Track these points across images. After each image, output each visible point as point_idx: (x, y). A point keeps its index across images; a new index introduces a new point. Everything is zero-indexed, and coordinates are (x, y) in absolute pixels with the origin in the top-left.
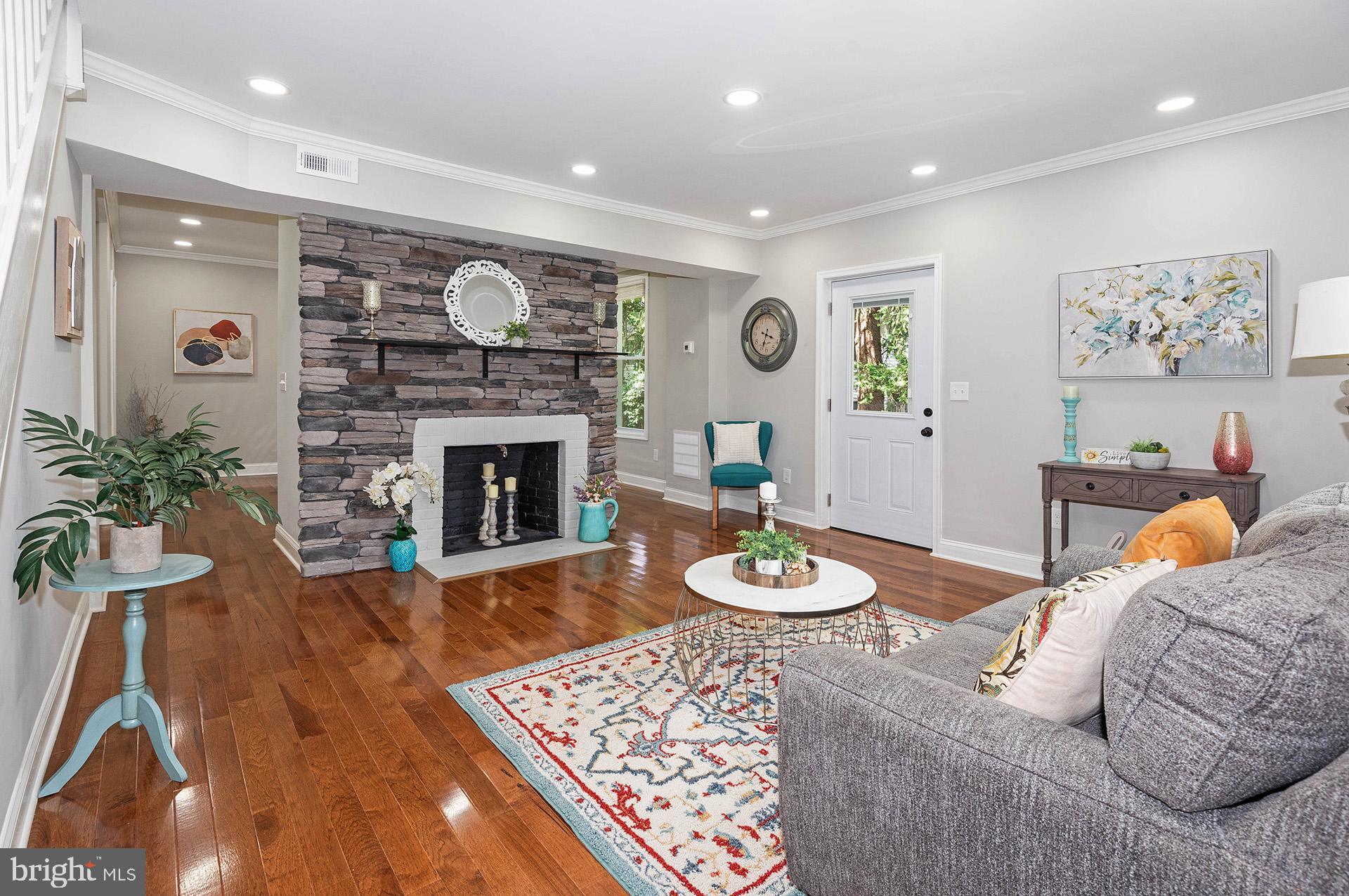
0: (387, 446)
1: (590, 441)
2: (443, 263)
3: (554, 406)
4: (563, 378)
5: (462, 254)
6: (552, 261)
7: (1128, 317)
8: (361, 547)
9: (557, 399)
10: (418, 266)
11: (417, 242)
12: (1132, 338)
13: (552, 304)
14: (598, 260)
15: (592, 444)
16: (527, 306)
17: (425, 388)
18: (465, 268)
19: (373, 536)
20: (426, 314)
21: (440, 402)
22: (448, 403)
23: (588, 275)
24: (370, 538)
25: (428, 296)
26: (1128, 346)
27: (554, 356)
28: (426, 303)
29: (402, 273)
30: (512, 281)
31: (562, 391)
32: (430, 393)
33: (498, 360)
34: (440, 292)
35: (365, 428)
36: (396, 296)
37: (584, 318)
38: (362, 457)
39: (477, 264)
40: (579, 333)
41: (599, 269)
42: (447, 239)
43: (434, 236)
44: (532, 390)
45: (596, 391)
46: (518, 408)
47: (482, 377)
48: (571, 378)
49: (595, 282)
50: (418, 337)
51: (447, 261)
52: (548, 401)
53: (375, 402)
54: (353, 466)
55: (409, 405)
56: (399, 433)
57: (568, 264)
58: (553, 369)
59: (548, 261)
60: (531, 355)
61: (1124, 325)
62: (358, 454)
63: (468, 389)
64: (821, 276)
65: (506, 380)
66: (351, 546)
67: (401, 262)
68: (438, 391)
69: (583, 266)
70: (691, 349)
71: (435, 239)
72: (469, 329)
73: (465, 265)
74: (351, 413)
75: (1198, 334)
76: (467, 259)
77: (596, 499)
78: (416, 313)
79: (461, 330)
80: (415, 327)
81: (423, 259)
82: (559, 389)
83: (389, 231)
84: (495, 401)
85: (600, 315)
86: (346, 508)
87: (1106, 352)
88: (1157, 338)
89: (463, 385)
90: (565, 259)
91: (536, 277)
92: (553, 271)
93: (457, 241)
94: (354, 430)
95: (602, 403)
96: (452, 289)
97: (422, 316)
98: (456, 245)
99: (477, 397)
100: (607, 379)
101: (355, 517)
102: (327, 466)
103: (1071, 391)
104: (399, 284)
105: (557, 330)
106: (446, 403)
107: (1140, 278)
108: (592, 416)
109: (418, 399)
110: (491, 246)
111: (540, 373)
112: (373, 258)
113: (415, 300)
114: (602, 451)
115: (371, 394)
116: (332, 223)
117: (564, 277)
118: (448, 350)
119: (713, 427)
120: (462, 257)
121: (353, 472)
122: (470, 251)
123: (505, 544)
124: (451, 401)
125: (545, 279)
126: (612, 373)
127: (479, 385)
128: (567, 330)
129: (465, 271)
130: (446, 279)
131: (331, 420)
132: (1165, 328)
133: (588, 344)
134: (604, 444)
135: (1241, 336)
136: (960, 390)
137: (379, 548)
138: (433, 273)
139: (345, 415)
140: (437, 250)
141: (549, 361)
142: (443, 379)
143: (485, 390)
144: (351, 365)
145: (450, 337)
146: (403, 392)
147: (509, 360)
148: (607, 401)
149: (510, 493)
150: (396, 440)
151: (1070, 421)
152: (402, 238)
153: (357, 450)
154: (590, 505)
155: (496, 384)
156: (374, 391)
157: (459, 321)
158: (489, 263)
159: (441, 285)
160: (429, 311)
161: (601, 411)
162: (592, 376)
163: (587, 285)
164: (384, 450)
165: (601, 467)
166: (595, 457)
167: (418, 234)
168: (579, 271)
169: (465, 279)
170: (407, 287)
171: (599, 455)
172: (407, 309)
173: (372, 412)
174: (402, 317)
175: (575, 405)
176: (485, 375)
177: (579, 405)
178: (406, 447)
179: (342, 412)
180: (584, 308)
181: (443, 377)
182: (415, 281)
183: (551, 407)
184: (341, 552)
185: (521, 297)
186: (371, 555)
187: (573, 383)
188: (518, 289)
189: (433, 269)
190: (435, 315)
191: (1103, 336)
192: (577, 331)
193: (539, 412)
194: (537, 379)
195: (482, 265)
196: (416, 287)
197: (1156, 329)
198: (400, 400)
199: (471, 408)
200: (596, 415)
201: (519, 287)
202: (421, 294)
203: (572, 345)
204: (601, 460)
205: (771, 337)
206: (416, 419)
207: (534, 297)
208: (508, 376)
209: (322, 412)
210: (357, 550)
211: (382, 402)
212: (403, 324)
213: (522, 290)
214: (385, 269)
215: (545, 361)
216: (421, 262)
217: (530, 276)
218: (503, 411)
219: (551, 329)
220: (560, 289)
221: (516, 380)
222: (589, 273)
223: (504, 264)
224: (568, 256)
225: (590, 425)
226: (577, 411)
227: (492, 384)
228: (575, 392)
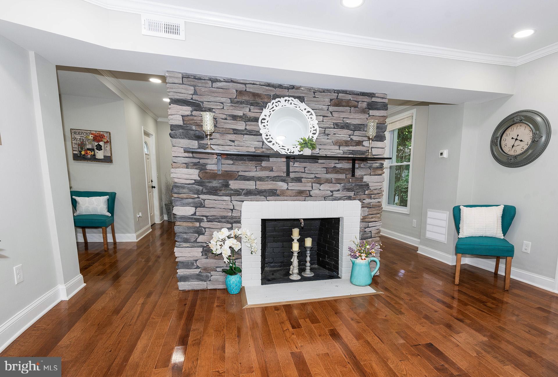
0: (225, 217)
1: (362, 218)
2: (259, 101)
3: (336, 194)
4: (342, 176)
5: (272, 94)
6: (337, 96)
8: (212, 276)
9: (339, 190)
10: (242, 103)
11: (241, 87)
13: (337, 126)
14: (373, 94)
15: (364, 220)
16: (317, 127)
17: (248, 182)
18: (273, 103)
19: (218, 269)
20: (248, 135)
21: (258, 191)
22: (263, 192)
23: (365, 105)
24: (216, 271)
25: (249, 123)
27: (337, 161)
28: (248, 127)
29: (231, 108)
30: (306, 111)
31: (342, 185)
32: (250, 185)
33: (297, 164)
34: (256, 120)
35: (211, 206)
36: (228, 123)
37: (360, 135)
38: (210, 223)
39: (282, 100)
40: (356, 146)
41: (374, 99)
42: (262, 84)
43: (252, 82)
44: (321, 184)
45: (368, 185)
46: (311, 196)
47: (286, 176)
48: (349, 176)
49: (370, 109)
51: (262, 99)
52: (332, 192)
53: (216, 190)
54: (205, 228)
55: (238, 193)
56: (232, 210)
57: (349, 97)
58: (335, 170)
59: (334, 96)
60: (320, 161)
62: (208, 221)
63: (275, 184)
65: (302, 178)
66: (205, 274)
67: (231, 101)
68: (257, 184)
69: (360, 98)
70: (445, 155)
71: (253, 84)
72: (275, 143)
73: (274, 101)
74: (202, 197)
76: (276, 97)
77: (363, 258)
78: (241, 134)
79: (270, 145)
80: (240, 144)
81: (245, 98)
82: (340, 184)
83: (222, 80)
84: (294, 191)
85: (372, 132)
86: (202, 252)
89: (273, 181)
90: (347, 94)
91: (325, 108)
92: (338, 103)
93: (269, 85)
94: (204, 207)
95: (372, 193)
96: (264, 117)
97: (245, 136)
98: (267, 88)
99: (283, 188)
100: (376, 176)
101: (207, 258)
102: (189, 228)
104: (230, 115)
105: (339, 143)
106: (262, 192)
108: (364, 201)
109: (244, 189)
110: (293, 87)
111: (326, 173)
112: (212, 99)
113: (241, 126)
114: (371, 224)
115: (214, 185)
116: (185, 77)
117: (346, 106)
118: (262, 158)
119: (460, 210)
120: (272, 96)
121: (205, 232)
122: (278, 91)
124: (265, 191)
125: (331, 109)
126: (380, 172)
127: (283, 181)
128: (347, 143)
129: (274, 105)
130: (261, 111)
131: (190, 200)
133: (363, 153)
134: (372, 220)
137: (222, 277)
138: (252, 107)
139: (198, 197)
140: (255, 91)
141: (333, 165)
142: (260, 177)
143: (288, 184)
144: (201, 167)
145: (264, 150)
146: (234, 185)
147: (304, 164)
148: (376, 192)
149: (308, 248)
150: (230, 214)
152: (231, 84)
153: (207, 219)
154: (358, 261)
155: (295, 180)
156: (215, 184)
157: (269, 138)
158: (290, 99)
159: (256, 115)
160: (251, 133)
161: (371, 198)
162: (365, 175)
163: (363, 111)
164: (223, 220)
165: (370, 235)
166: (365, 228)
167: (242, 82)
168: (358, 102)
169: (273, 111)
170: (235, 118)
171: (368, 227)
172: (236, 132)
173: (215, 196)
174: (233, 137)
175: (352, 194)
176: (288, 174)
177: (354, 194)
178: (236, 219)
179: (196, 196)
180: (360, 128)
181: (260, 175)
182: (240, 113)
183: (334, 195)
184: (199, 277)
185: (314, 122)
186: (217, 281)
187: (351, 180)
188: (311, 116)
189: (252, 104)
190: (254, 135)
192: (354, 144)
193: (325, 198)
194: (324, 177)
195: (286, 100)
196: (240, 117)
198: (232, 190)
199: (278, 195)
200: (367, 201)
201: (311, 114)
202: (244, 122)
203: (350, 154)
204: (370, 230)
206: (243, 201)
207: (323, 121)
208: (304, 175)
209: (184, 196)
210: (209, 277)
211: (221, 191)
212: (233, 141)
213: (314, 117)
214: (220, 106)
215: (330, 165)
216: (244, 100)
217: (320, 107)
218: (300, 198)
219: (335, 143)
220: (343, 115)
221: (309, 177)
222: (365, 103)
223: (302, 99)
224: (350, 92)
225: (362, 207)
226: (353, 198)
227: (293, 180)
228: (352, 185)
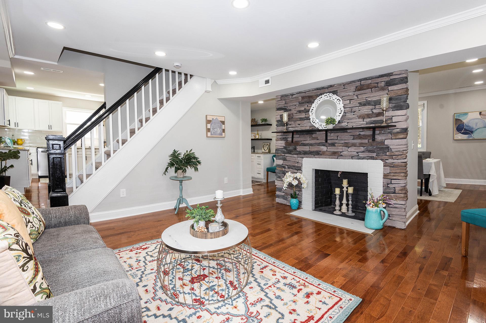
0: (294, 166)
1: (385, 175)
2: (311, 100)
3: (361, 155)
4: (366, 141)
5: (318, 94)
6: (361, 83)
9: (362, 152)
10: (304, 103)
11: (303, 95)
13: (361, 104)
14: (391, 73)
15: (386, 177)
17: (305, 147)
21: (310, 152)
22: (313, 152)
23: (383, 84)
25: (306, 113)
27: (361, 130)
28: (305, 116)
29: (299, 107)
30: (336, 99)
31: (365, 148)
32: (307, 149)
33: (332, 135)
34: (309, 111)
35: (289, 160)
36: (297, 115)
38: (288, 169)
39: (323, 96)
40: (377, 117)
41: (392, 77)
42: (313, 90)
44: (349, 147)
45: (388, 147)
46: (342, 155)
48: (371, 141)
49: (388, 86)
50: (304, 128)
51: (312, 98)
52: (357, 153)
53: (291, 152)
54: (287, 172)
56: (298, 163)
57: (370, 81)
58: (360, 137)
59: (358, 84)
60: (348, 131)
62: (288, 168)
63: (320, 147)
65: (336, 143)
66: (286, 196)
67: (299, 103)
68: (310, 148)
69: (379, 80)
71: (309, 91)
72: (317, 123)
73: (318, 98)
74: (286, 155)
78: (303, 120)
79: (314, 124)
80: (302, 125)
81: (306, 100)
82: (364, 147)
83: (295, 93)
84: (330, 152)
89: (318, 146)
90: (368, 80)
91: (352, 93)
93: (317, 89)
94: (286, 160)
95: (393, 154)
96: (312, 109)
97: (305, 121)
98: (317, 91)
99: (324, 150)
100: (397, 140)
102: (280, 171)
104: (297, 111)
105: (363, 117)
108: (386, 161)
109: (303, 151)
110: (331, 86)
111: (353, 139)
112: (291, 104)
113: (302, 115)
114: (393, 181)
116: (282, 96)
117: (368, 89)
118: (313, 132)
124: (314, 152)
125: (357, 93)
126: (401, 136)
127: (324, 145)
128: (368, 116)
129: (318, 100)
130: (311, 105)
131: (282, 157)
134: (394, 178)
139: (285, 155)
140: (309, 95)
141: (358, 133)
142: (311, 144)
143: (327, 148)
144: (285, 139)
145: (312, 128)
146: (299, 148)
147: (337, 134)
148: (397, 153)
149: (350, 194)
150: (296, 165)
152: (299, 95)
155: (331, 145)
156: (291, 148)
157: (313, 121)
158: (328, 94)
159: (309, 108)
162: (386, 139)
163: (382, 89)
164: (294, 168)
166: (389, 185)
167: (304, 92)
168: (377, 83)
169: (317, 104)
170: (300, 112)
171: (391, 183)
172: (300, 119)
173: (290, 155)
174: (299, 122)
175: (374, 155)
176: (326, 141)
177: (377, 155)
178: (300, 168)
179: (283, 155)
180: (380, 103)
183: (359, 156)
184: (283, 197)
185: (340, 105)
187: (372, 143)
189: (308, 103)
192: (374, 116)
193: (352, 157)
194: (351, 142)
195: (325, 96)
196: (303, 111)
198: (297, 151)
199: (321, 155)
200: (390, 161)
202: (304, 113)
203: (372, 123)
204: (394, 187)
206: (303, 158)
207: (350, 103)
208: (337, 141)
209: (279, 154)
210: (287, 198)
211: (293, 152)
212: (300, 125)
213: (342, 102)
215: (355, 133)
217: (347, 94)
218: (334, 156)
219: (359, 117)
220: (364, 96)
221: (340, 143)
222: (383, 82)
223: (335, 93)
224: (369, 78)
225: (384, 166)
226: (375, 158)
227: (330, 145)
228: (373, 148)
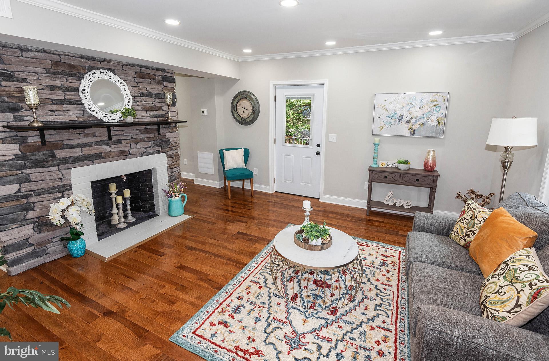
0: (55, 188)
1: (169, 166)
2: (75, 71)
3: (149, 150)
4: (152, 135)
5: (87, 65)
6: (140, 70)
7: (399, 113)
8: (48, 249)
9: (150, 147)
10: (58, 74)
11: (56, 58)
12: (400, 121)
13: (142, 94)
14: (165, 69)
15: (170, 167)
16: (130, 97)
17: (74, 150)
18: (90, 75)
19: (54, 240)
20: (69, 104)
21: (85, 157)
23: (160, 78)
24: (52, 242)
25: (68, 93)
26: (398, 124)
28: (67, 97)
29: (48, 78)
30: (120, 82)
32: (78, 152)
33: (116, 128)
34: (76, 90)
35: (39, 179)
36: (46, 94)
37: (160, 102)
38: (39, 197)
39: (98, 72)
41: (165, 74)
42: (76, 56)
43: (67, 54)
44: (137, 143)
45: (169, 140)
46: (130, 154)
47: (108, 139)
48: (157, 134)
49: (164, 81)
50: (65, 119)
51: (78, 70)
52: (145, 148)
53: (42, 162)
54: (33, 203)
55: (65, 161)
56: (61, 179)
57: (149, 71)
58: (148, 132)
59: (138, 69)
61: (397, 116)
62: (35, 195)
63: (100, 148)
64: (272, 83)
65: (122, 139)
66: (41, 249)
67: (46, 71)
68: (83, 150)
69: (157, 73)
70: (206, 113)
71: (68, 56)
72: (98, 112)
73: (90, 73)
74: (26, 171)
75: (422, 121)
76: (91, 69)
78: (62, 104)
79: (94, 113)
80: (62, 113)
81: (61, 69)
82: (151, 141)
83: (34, 50)
84: (117, 152)
85: (169, 101)
86: (33, 228)
87: (390, 126)
88: (408, 122)
89: (98, 145)
90: (148, 69)
91: (132, 79)
92: (141, 76)
93: (82, 57)
94: (30, 181)
95: (173, 146)
96: (84, 88)
97: (66, 106)
98: (83, 60)
99: (107, 151)
100: (174, 133)
101: (40, 232)
102: (15, 207)
103: (377, 140)
104: (47, 86)
105: (146, 109)
106: (89, 157)
107: (405, 98)
108: (168, 153)
109: (70, 157)
110: (104, 60)
111: (140, 134)
112: (24, 69)
113: (60, 96)
114: (174, 170)
115: (39, 158)
117: (147, 79)
119: (223, 152)
120: (87, 67)
121: (34, 206)
122: (91, 63)
123: (130, 225)
124: (92, 156)
125: (138, 80)
126: (175, 130)
127: (107, 144)
128: (152, 108)
129: (91, 77)
130: (79, 82)
131: (13, 178)
132: (412, 118)
133: (163, 116)
134: (175, 166)
135: (436, 123)
136: (333, 138)
137: (59, 246)
138: (69, 78)
139: (22, 173)
140: (70, 63)
141: (144, 127)
142: (85, 144)
143: (110, 147)
144: (21, 141)
145: (86, 118)
146: (60, 154)
147: (122, 128)
148: (175, 145)
149: (128, 198)
150: (60, 183)
151: (376, 151)
152: (45, 55)
153: (34, 193)
154: (174, 198)
155: (116, 142)
156: (39, 156)
157: (91, 108)
158: (104, 71)
159: (76, 85)
160: (70, 102)
161: (172, 150)
162: (167, 133)
163: (160, 83)
164: (54, 191)
165: (174, 178)
166: (171, 173)
167: (55, 52)
168: (155, 75)
169: (91, 82)
170: (53, 88)
171: (173, 172)
172: (55, 102)
173: (41, 169)
174: (53, 107)
175: (159, 149)
176: (110, 138)
177: (161, 148)
178: (67, 187)
179: (19, 172)
180: (159, 96)
181: (85, 142)
182: (58, 83)
183: (148, 151)
184: (34, 255)
185: (126, 92)
186: (55, 252)
187: (158, 138)
188: (124, 87)
189: (69, 75)
190: (75, 104)
191: (390, 120)
192: (157, 109)
193: (141, 155)
194: (139, 137)
195: (101, 72)
196: (59, 87)
197: (408, 119)
198: (59, 159)
199: (104, 158)
200: (170, 152)
201: (124, 85)
202: (63, 91)
203: (155, 117)
204: (174, 174)
205: (247, 110)
206: (71, 169)
207: (133, 91)
208: (123, 137)
209: (5, 174)
210: (45, 251)
211: (47, 162)
212: (54, 111)
213: (127, 87)
214: (35, 76)
216: (60, 71)
217: (129, 79)
218: (122, 157)
219: (144, 109)
220: (146, 86)
221: (128, 139)
222: (161, 77)
223: (113, 71)
224: (149, 67)
225: (168, 158)
226: (161, 152)
227: (115, 143)
228: (159, 142)
